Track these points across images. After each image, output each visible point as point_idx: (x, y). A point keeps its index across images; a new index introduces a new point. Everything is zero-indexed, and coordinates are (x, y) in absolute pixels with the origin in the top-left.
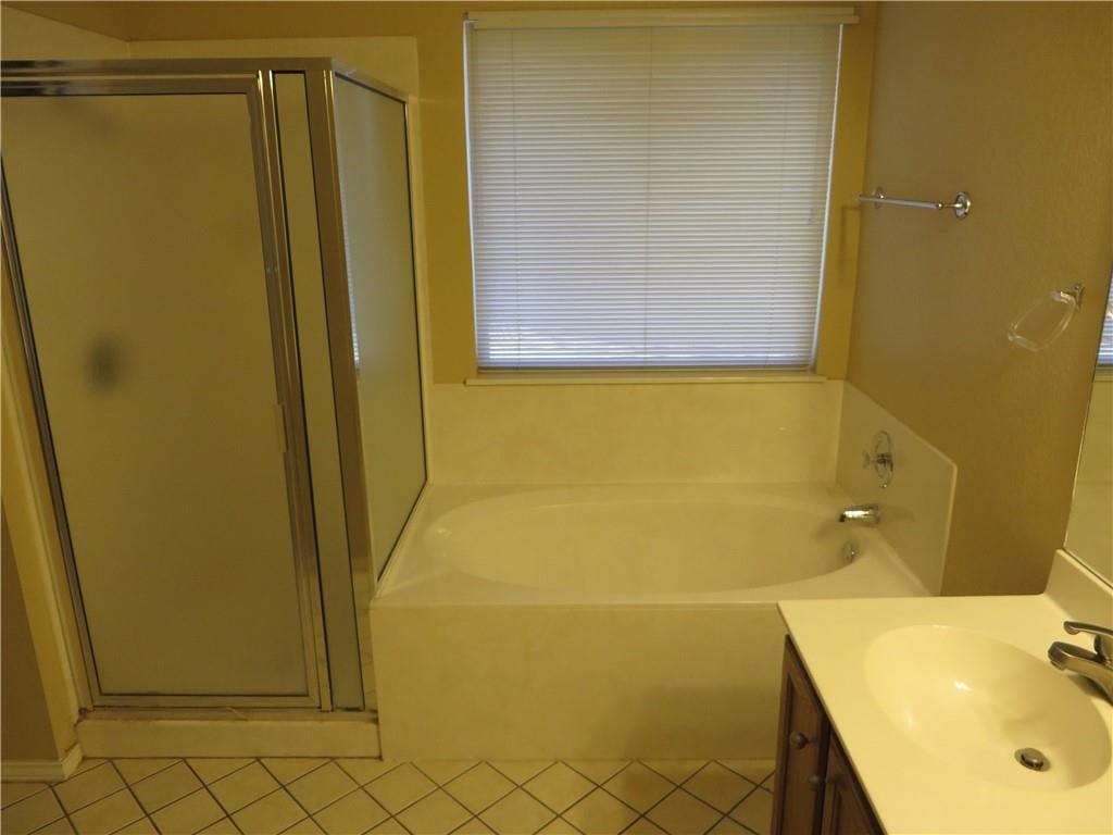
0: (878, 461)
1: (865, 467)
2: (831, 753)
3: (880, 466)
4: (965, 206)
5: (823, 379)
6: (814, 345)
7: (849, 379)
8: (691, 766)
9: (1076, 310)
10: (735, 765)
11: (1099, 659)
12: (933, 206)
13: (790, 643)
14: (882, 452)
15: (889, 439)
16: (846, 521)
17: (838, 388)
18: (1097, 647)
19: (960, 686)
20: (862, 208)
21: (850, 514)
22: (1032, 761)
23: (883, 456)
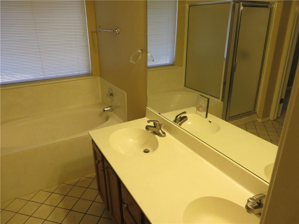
0: (110, 95)
1: (107, 97)
2: (105, 163)
3: (111, 96)
4: (118, 31)
5: (95, 77)
6: (91, 68)
7: (101, 76)
8: (77, 180)
9: (142, 54)
10: (88, 176)
11: (155, 127)
12: (111, 31)
13: (93, 141)
14: (110, 93)
15: (112, 90)
16: (105, 111)
17: (98, 78)
18: (154, 125)
19: (131, 140)
20: (96, 32)
21: (106, 109)
22: (146, 151)
23: (111, 94)
